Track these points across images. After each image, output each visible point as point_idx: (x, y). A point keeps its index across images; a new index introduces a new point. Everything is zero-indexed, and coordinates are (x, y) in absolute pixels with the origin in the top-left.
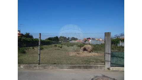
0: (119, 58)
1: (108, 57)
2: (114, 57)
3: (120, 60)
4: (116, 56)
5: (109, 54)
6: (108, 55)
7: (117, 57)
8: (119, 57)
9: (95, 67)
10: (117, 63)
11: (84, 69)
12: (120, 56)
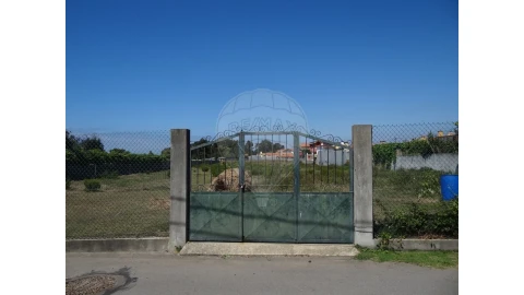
0: (214, 214)
1: (179, 212)
2: (199, 211)
3: (218, 220)
4: (206, 205)
5: (180, 199)
6: (178, 203)
7: (208, 209)
8: (215, 210)
9: (137, 246)
10: (209, 230)
11: (103, 250)
12: (218, 206)
